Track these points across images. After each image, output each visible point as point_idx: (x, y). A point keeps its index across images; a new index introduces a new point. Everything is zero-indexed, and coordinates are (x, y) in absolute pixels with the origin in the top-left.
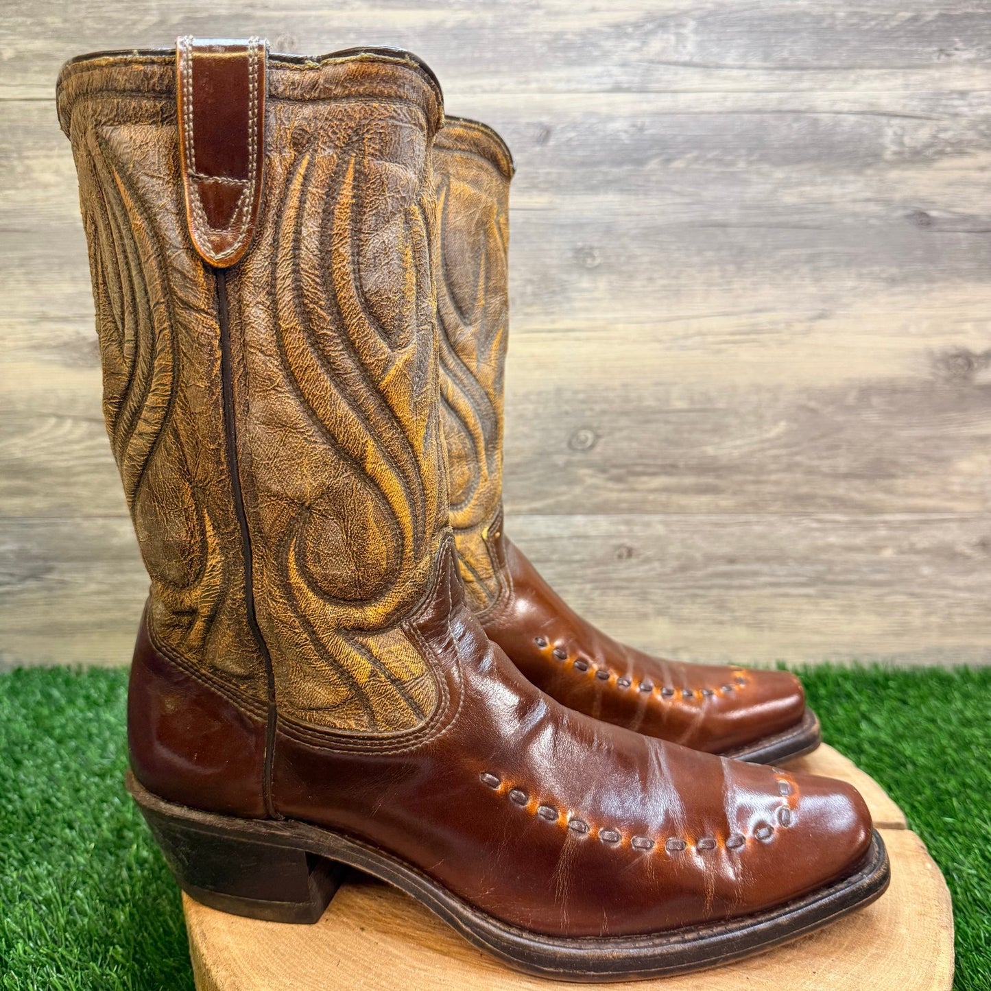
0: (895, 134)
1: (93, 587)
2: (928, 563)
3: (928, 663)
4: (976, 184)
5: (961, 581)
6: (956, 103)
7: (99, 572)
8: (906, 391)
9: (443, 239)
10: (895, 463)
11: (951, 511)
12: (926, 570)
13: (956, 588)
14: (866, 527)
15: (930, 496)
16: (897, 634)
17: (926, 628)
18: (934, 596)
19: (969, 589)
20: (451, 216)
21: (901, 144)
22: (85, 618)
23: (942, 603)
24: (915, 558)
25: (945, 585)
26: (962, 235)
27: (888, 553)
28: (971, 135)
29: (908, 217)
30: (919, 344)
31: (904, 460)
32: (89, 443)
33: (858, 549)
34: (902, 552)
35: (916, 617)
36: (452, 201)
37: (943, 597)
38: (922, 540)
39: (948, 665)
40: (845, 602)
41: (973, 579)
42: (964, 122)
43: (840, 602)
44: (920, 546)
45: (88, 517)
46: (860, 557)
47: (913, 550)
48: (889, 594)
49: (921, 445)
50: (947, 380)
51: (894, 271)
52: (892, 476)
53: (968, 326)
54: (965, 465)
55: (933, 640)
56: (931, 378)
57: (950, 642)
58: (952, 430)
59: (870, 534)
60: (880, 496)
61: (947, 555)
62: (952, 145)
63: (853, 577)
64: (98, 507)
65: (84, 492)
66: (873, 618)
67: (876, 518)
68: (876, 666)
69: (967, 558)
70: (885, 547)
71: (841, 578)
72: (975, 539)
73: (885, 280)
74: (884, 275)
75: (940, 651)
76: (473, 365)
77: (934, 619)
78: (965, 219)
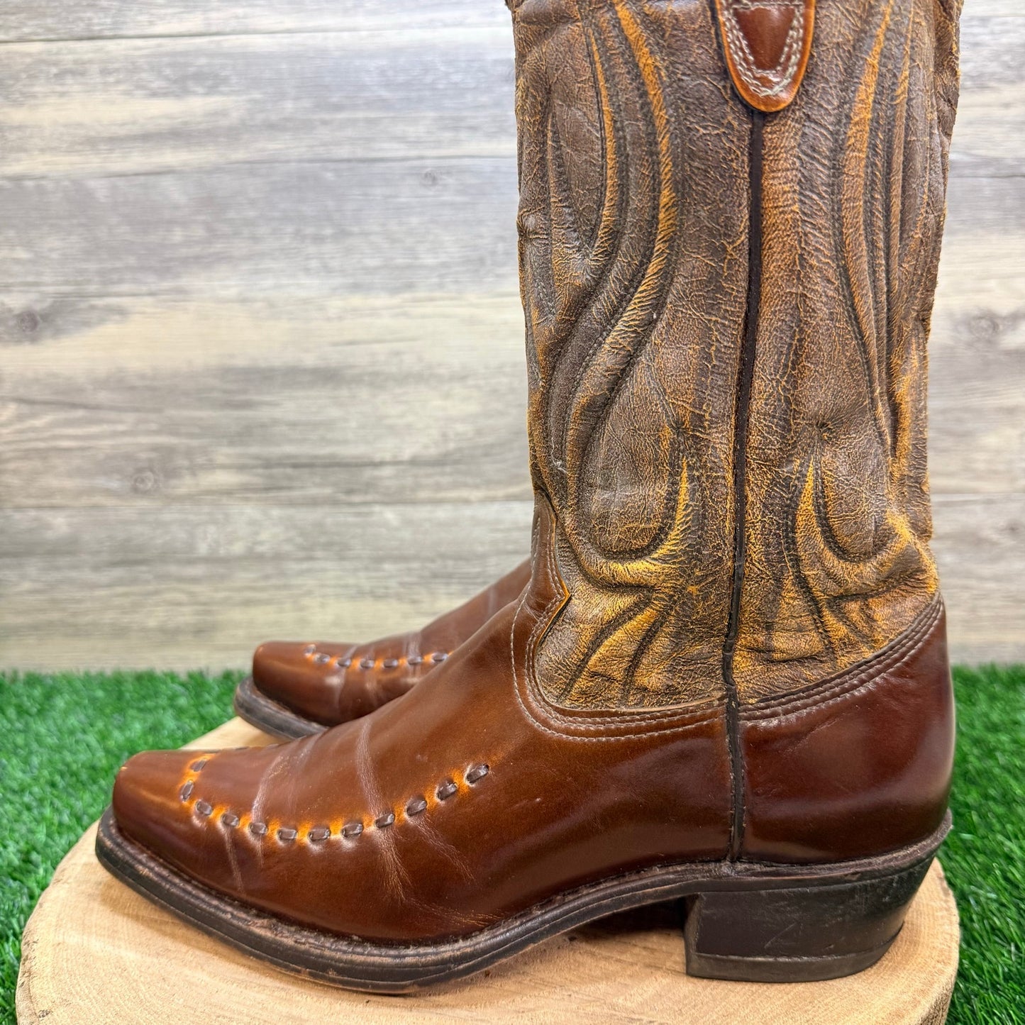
1: (27, 585)
4: (999, 123)
5: (986, 570)
7: (33, 568)
11: (975, 492)
13: (981, 578)
15: (950, 475)
19: (996, 578)
22: (20, 620)
23: (965, 595)
25: (969, 575)
26: (985, 181)
28: (993, 67)
32: (18, 426)
37: (966, 588)
41: (1000, 568)
45: (18, 508)
50: (970, 345)
53: (992, 284)
54: (991, 440)
56: (951, 343)
58: (975, 401)
62: (972, 78)
64: (29, 496)
65: (14, 481)
69: (994, 544)
72: (1002, 522)
78: (988, 162)
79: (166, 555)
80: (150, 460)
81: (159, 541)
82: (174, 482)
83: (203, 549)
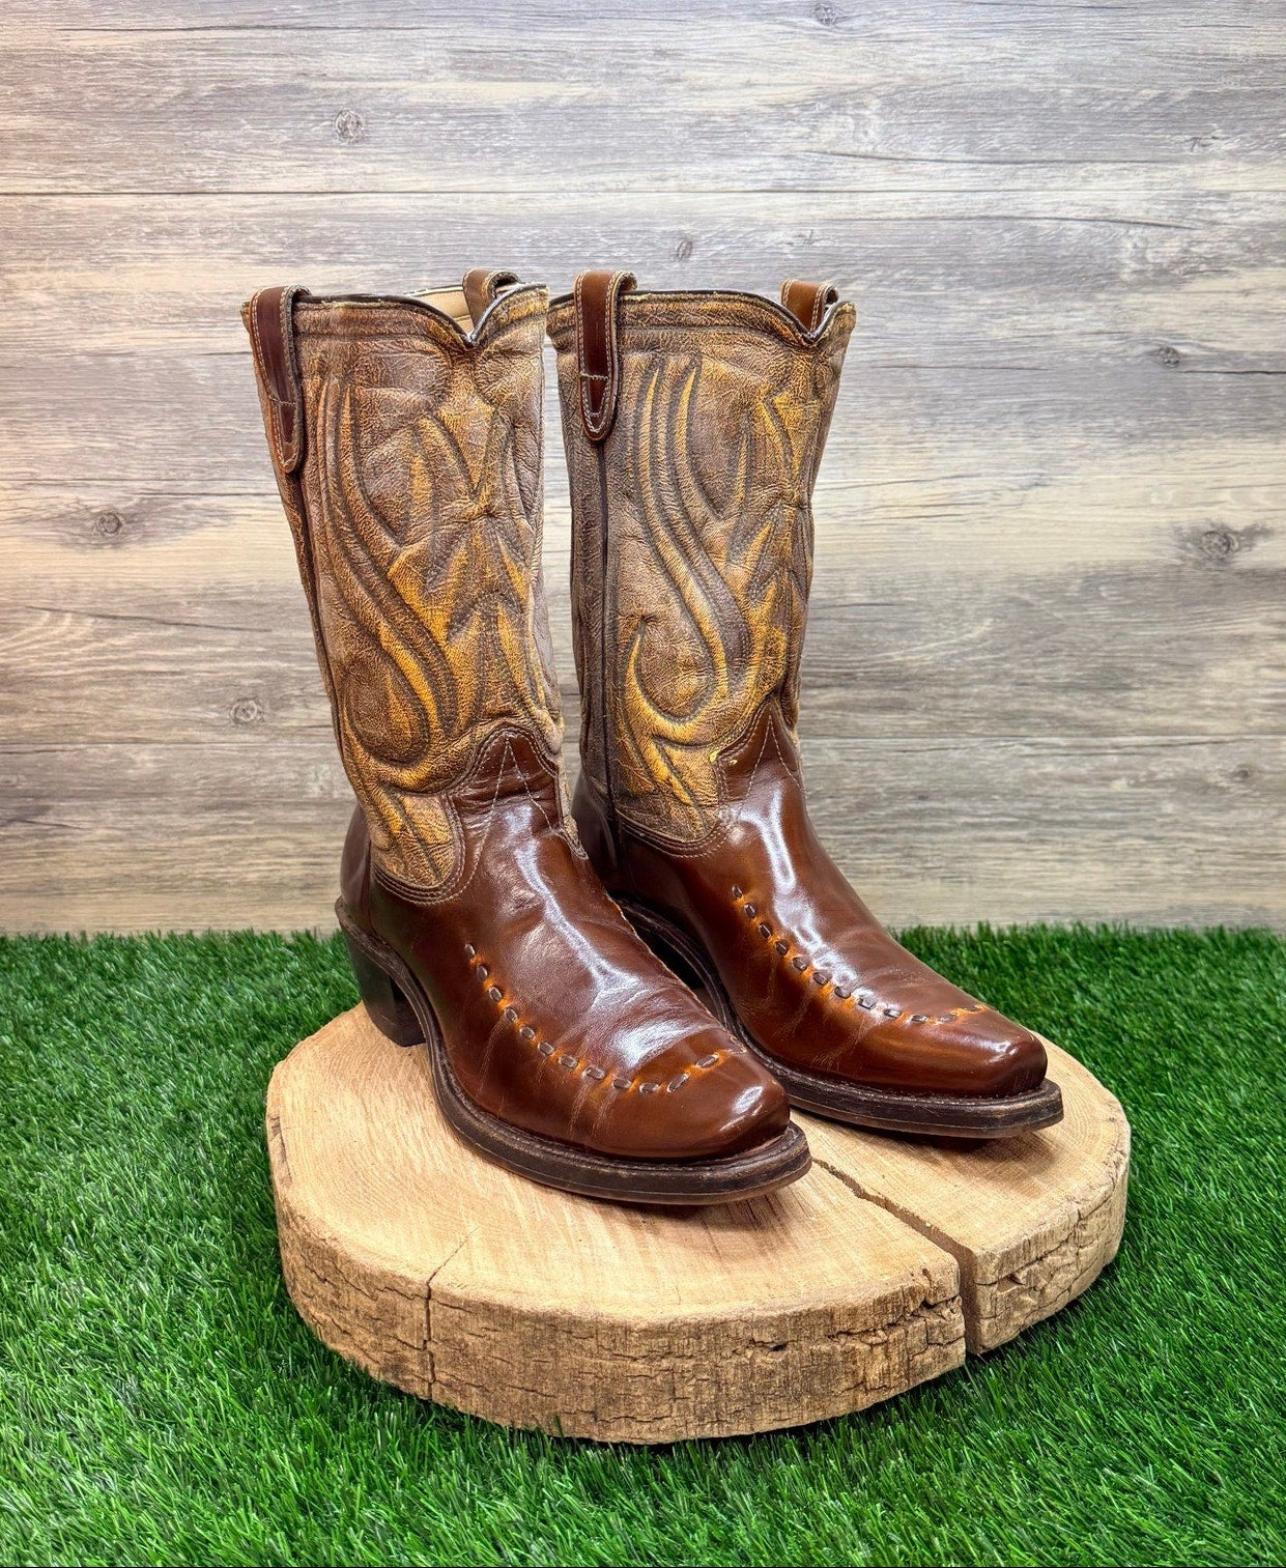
0: (1135, 247)
1: (101, 832)
2: (1172, 798)
3: (1171, 924)
4: (1238, 312)
5: (1213, 820)
6: (1212, 207)
7: (110, 811)
8: (1146, 579)
9: (689, 425)
10: (1129, 671)
11: (1202, 732)
12: (1169, 808)
13: (1207, 830)
14: (1092, 753)
15: (1174, 712)
16: (1131, 888)
17: (1168, 880)
18: (1180, 839)
19: (1224, 830)
20: (700, 400)
21: (1143, 261)
22: (91, 873)
23: (1190, 849)
24: (1155, 792)
25: (1193, 826)
26: (1221, 378)
27: (1119, 786)
28: (1232, 249)
29: (1151, 354)
30: (1163, 519)
31: (1141, 666)
32: (95, 645)
33: (1083, 781)
34: (1138, 785)
35: (1156, 865)
36: (702, 383)
37: (1189, 840)
38: (1164, 768)
39: (1197, 926)
40: (1065, 848)
41: (1230, 818)
42: (1223, 232)
43: (1060, 848)
44: (1160, 776)
45: (94, 741)
46: (1082, 791)
47: (1152, 781)
48: (1122, 837)
49: (1164, 647)
50: (1198, 564)
51: (1131, 423)
52: (1128, 688)
53: (1225, 495)
54: (1219, 673)
55: (1177, 896)
56: (1179, 562)
57: (1198, 898)
58: (1202, 629)
59: (1097, 761)
60: (1110, 713)
61: (1196, 787)
62: (1207, 261)
63: (1075, 816)
64: (107, 727)
65: (90, 709)
66: (1101, 867)
67: (1107, 741)
69: (1223, 791)
70: (1118, 778)
71: (1059, 818)
72: (1233, 768)
73: (1120, 435)
74: (1118, 430)
75: (1186, 909)
76: (721, 565)
77: (1177, 869)
78: (1223, 357)
79: (271, 798)
80: (253, 686)
81: (262, 782)
82: (282, 714)
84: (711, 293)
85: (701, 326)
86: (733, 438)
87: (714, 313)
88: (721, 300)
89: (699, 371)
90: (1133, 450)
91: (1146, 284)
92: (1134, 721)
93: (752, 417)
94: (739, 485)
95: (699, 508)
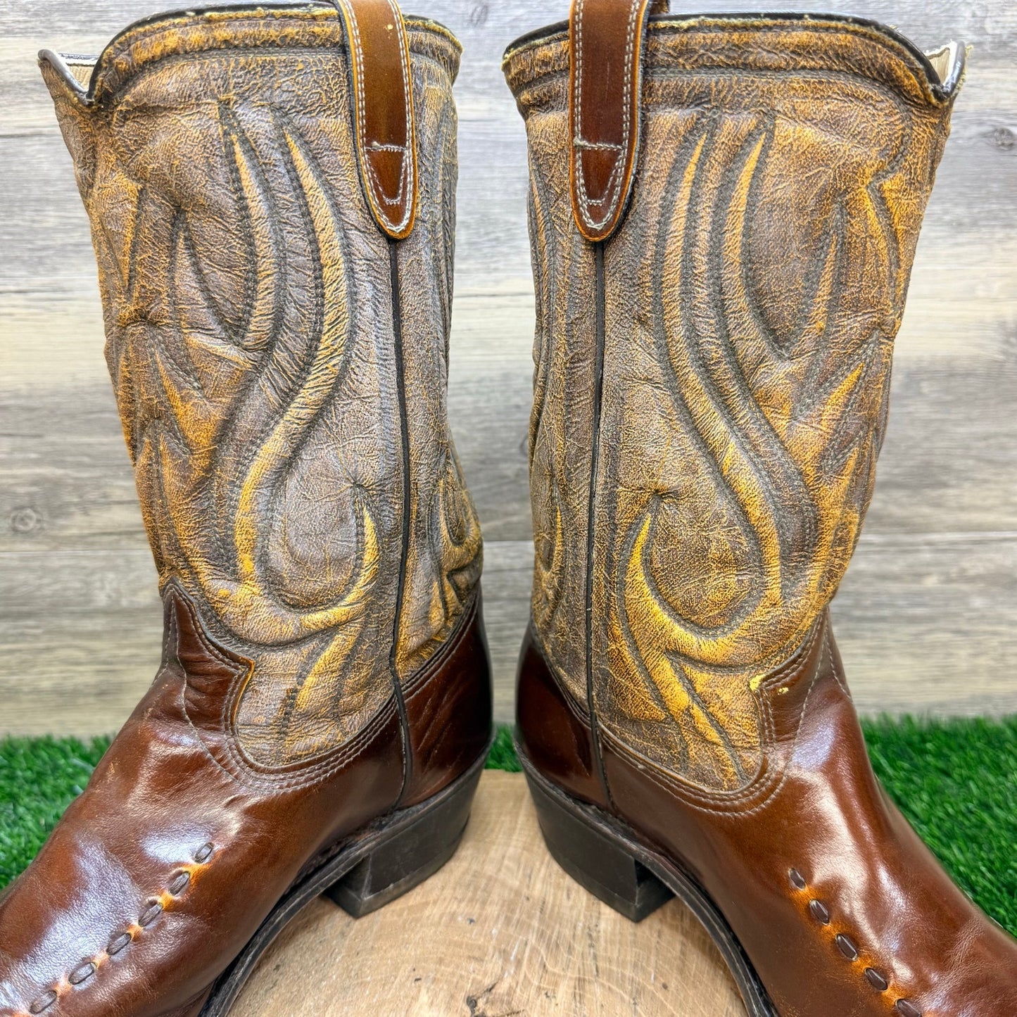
0: (974, 16)
2: (981, 593)
3: (972, 713)
8: (968, 375)
9: (749, 220)
10: (946, 469)
12: (978, 602)
14: (905, 550)
15: (988, 509)
16: (936, 680)
17: (973, 671)
18: (985, 632)
20: (769, 182)
21: (981, 31)
23: (995, 642)
24: (965, 587)
25: (1000, 620)
27: (931, 582)
29: (984, 135)
30: (988, 312)
31: (958, 464)
33: (895, 578)
34: (949, 580)
35: (962, 659)
36: (774, 157)
37: (995, 633)
38: (976, 564)
40: (874, 643)
43: (868, 643)
44: (972, 572)
46: (895, 587)
47: (964, 577)
48: (930, 632)
49: (982, 444)
51: (961, 211)
52: (945, 485)
55: (981, 686)
56: (1001, 357)
57: (999, 687)
59: (910, 558)
60: (926, 510)
61: (1005, 582)
63: (886, 612)
66: (908, 661)
67: (920, 538)
68: (908, 719)
70: (929, 574)
71: (870, 614)
73: (949, 223)
74: (947, 218)
75: (987, 698)
76: (781, 424)
77: (982, 661)
80: (30, 494)
81: (47, 591)
82: (61, 522)
83: (101, 599)
84: (800, 17)
85: (778, 69)
86: (815, 240)
87: (801, 50)
88: (815, 29)
89: (771, 138)
90: (962, 238)
91: (983, 58)
92: (949, 518)
93: (848, 209)
94: (819, 309)
95: (752, 342)
